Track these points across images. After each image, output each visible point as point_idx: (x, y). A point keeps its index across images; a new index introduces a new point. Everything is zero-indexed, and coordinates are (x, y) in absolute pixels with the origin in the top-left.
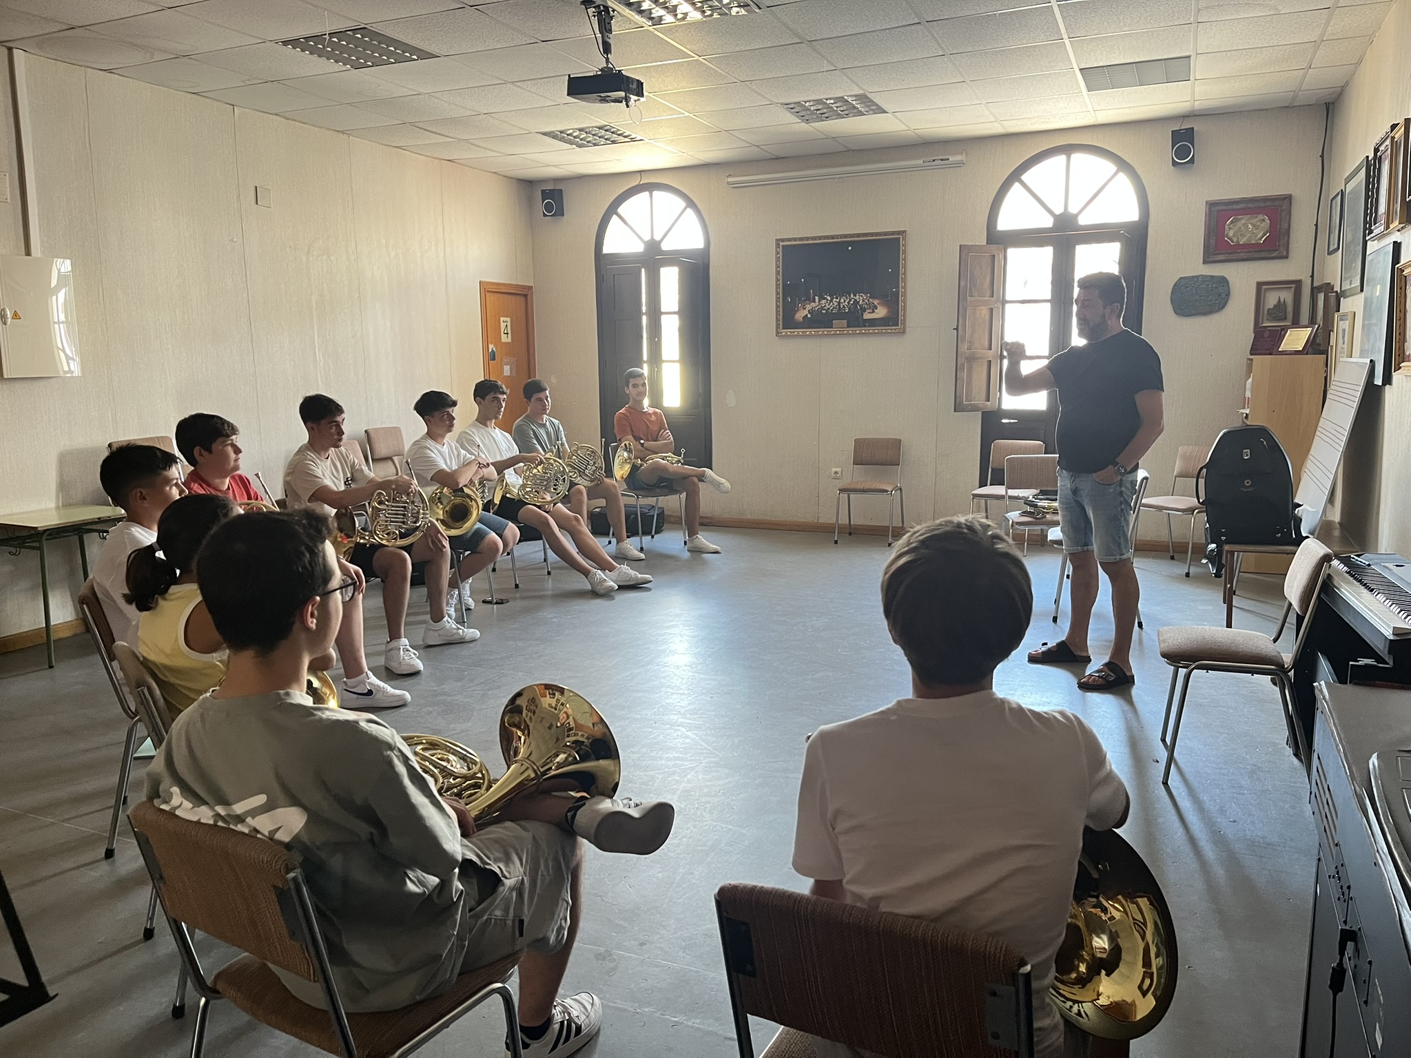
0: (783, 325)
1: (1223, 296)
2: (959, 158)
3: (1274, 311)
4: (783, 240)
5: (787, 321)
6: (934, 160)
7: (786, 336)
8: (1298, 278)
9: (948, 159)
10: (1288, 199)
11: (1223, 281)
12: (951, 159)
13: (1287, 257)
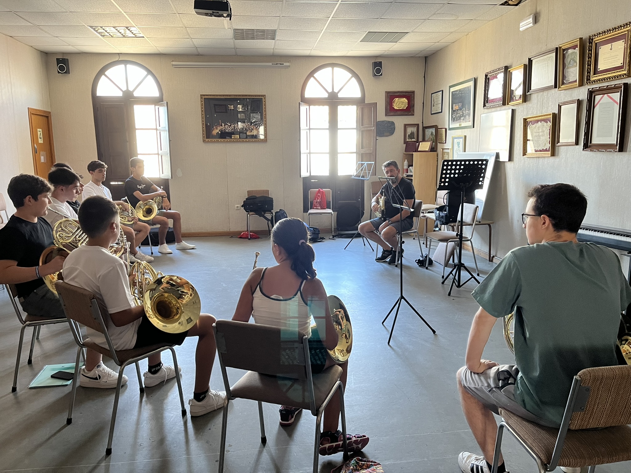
0: (206, 137)
1: (393, 129)
2: (288, 64)
3: (411, 136)
4: (204, 95)
5: (208, 135)
6: (277, 64)
7: (208, 142)
8: (417, 123)
9: (283, 64)
10: (413, 92)
11: (393, 123)
12: (285, 64)
13: (414, 115)
